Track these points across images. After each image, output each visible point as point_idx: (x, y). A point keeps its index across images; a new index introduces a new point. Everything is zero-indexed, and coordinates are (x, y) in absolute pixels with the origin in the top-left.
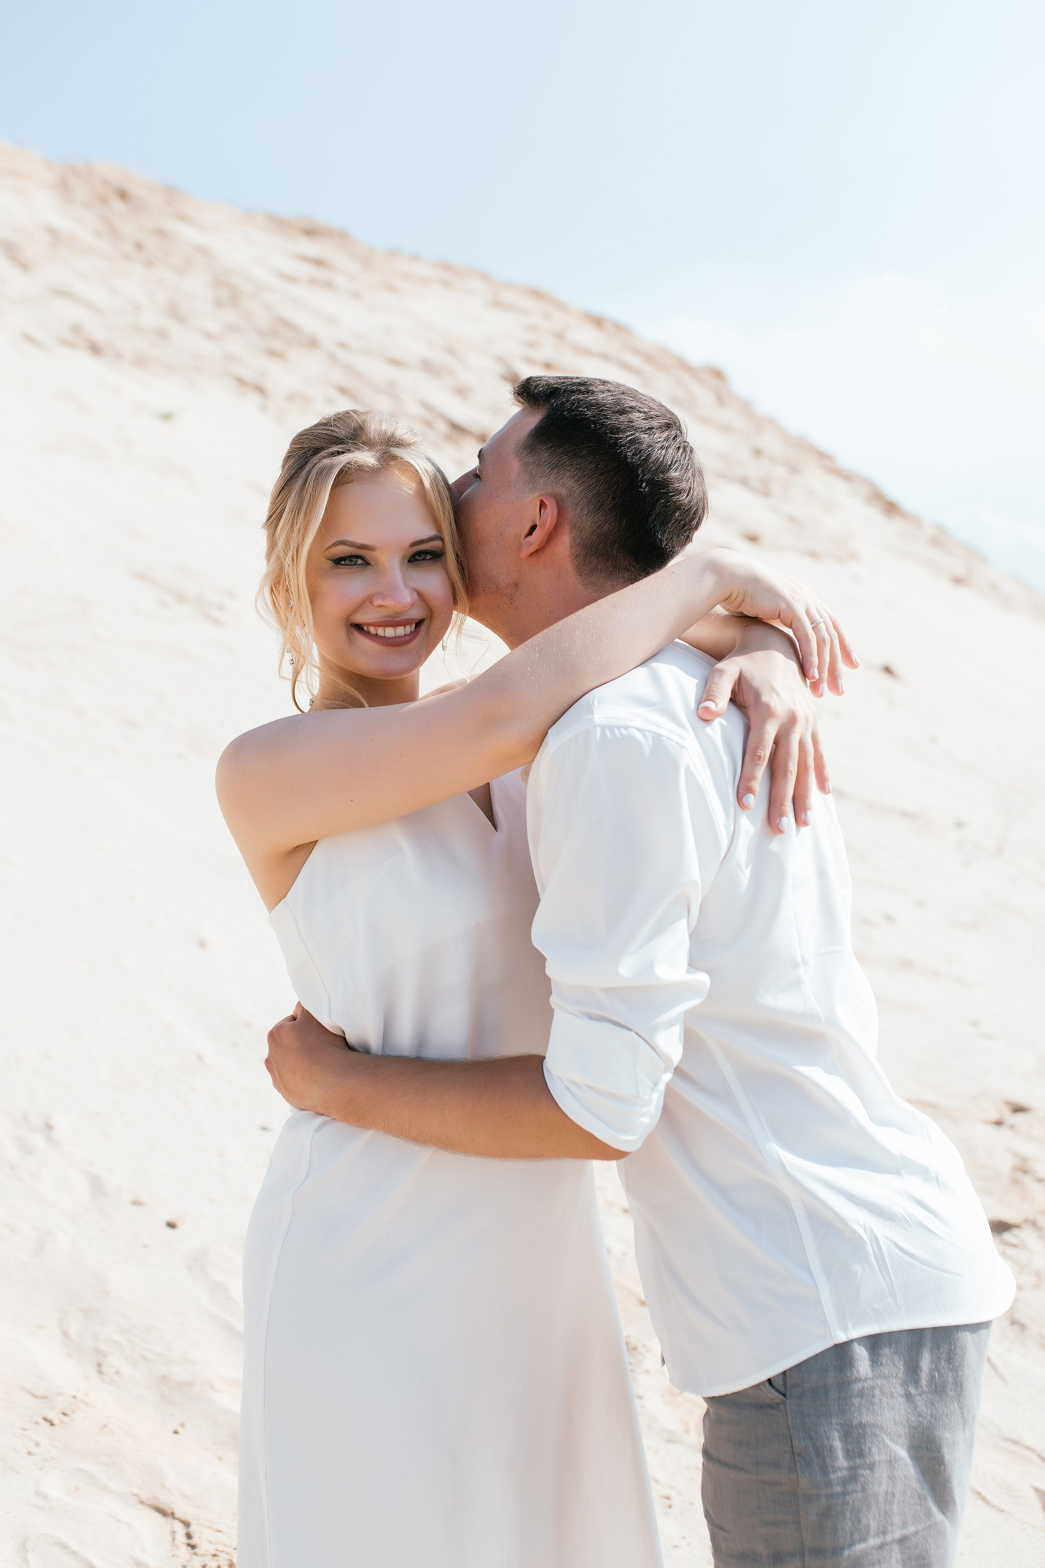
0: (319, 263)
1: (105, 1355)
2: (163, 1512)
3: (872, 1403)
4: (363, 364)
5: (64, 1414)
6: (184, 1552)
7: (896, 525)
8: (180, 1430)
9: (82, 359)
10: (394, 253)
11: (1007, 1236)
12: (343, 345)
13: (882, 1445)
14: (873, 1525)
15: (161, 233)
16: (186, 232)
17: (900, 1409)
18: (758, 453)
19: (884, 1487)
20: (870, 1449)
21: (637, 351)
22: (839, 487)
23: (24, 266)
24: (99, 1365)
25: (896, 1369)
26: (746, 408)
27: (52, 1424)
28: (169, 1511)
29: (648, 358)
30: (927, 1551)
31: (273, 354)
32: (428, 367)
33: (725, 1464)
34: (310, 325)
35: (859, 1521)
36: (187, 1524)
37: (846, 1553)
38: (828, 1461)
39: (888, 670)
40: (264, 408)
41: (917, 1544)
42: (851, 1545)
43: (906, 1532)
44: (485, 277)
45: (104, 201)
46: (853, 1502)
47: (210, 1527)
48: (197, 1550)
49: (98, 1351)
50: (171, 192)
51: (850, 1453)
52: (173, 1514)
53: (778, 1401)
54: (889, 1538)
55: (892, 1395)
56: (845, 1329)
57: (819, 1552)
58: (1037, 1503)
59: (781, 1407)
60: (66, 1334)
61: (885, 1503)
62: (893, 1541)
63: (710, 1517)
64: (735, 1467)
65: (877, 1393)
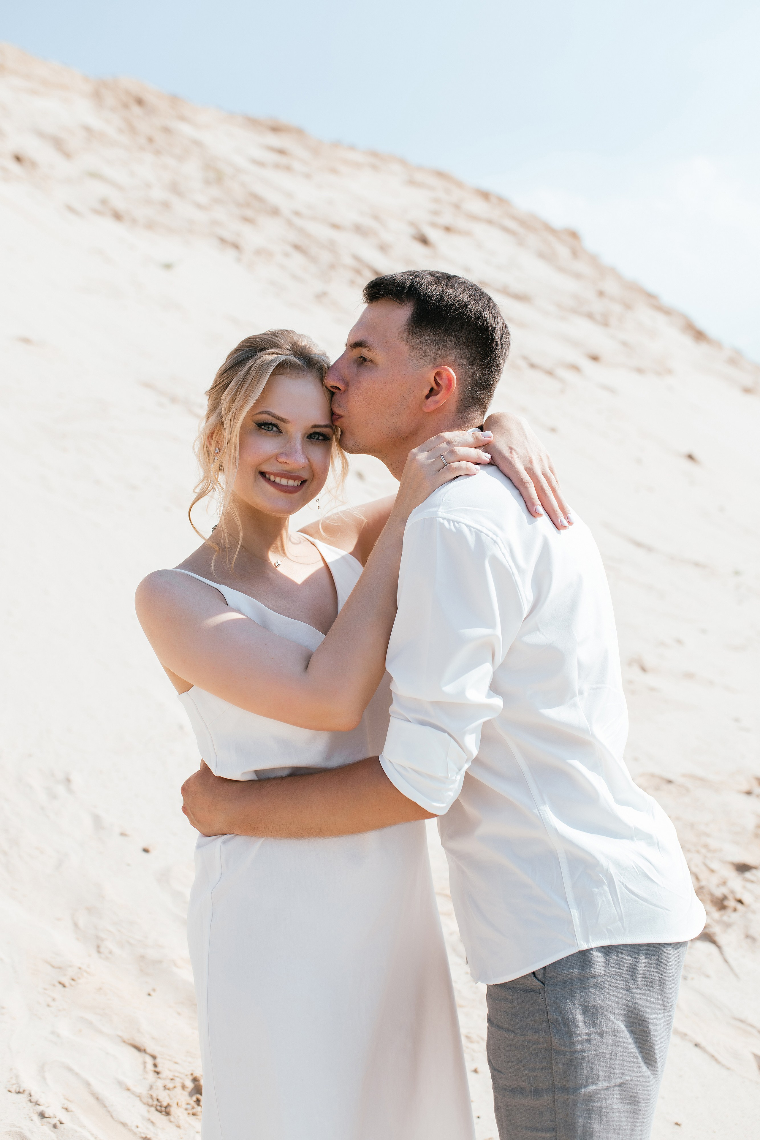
0: (281, 152)
1: (102, 940)
2: (138, 1049)
3: (603, 993)
4: (313, 228)
5: (73, 980)
6: (151, 1076)
7: (703, 348)
8: (152, 993)
9: (108, 224)
10: (336, 145)
11: (748, 875)
12: (297, 213)
13: (609, 1021)
14: (602, 1074)
15: (167, 130)
16: (185, 129)
17: (622, 998)
18: (601, 294)
19: (609, 1049)
20: (600, 1023)
21: (514, 218)
22: (661, 320)
23: (67, 155)
24: (98, 947)
25: (621, 971)
26: (594, 260)
27: (64, 986)
28: (142, 1048)
29: (522, 222)
30: (637, 1093)
31: (247, 220)
32: (359, 230)
33: (502, 1028)
34: (273, 198)
35: (592, 1071)
36: (154, 1057)
37: (583, 1091)
38: (572, 1029)
39: (690, 457)
40: (239, 260)
41: (631, 1089)
42: (585, 1086)
43: (623, 1080)
44: (403, 162)
45: (126, 106)
46: (588, 1057)
47: (170, 1060)
48: (160, 1075)
49: (98, 937)
50: (174, 100)
51: (587, 1025)
52: (145, 1050)
53: (539, 987)
54: (612, 1083)
55: (617, 987)
56: (588, 941)
57: (565, 1089)
58: (754, 1064)
59: (541, 991)
60: (76, 925)
61: (610, 1059)
62: (615, 1085)
63: (492, 1063)
64: (508, 1030)
65: (607, 985)
